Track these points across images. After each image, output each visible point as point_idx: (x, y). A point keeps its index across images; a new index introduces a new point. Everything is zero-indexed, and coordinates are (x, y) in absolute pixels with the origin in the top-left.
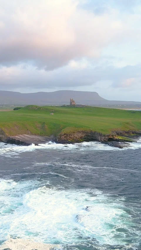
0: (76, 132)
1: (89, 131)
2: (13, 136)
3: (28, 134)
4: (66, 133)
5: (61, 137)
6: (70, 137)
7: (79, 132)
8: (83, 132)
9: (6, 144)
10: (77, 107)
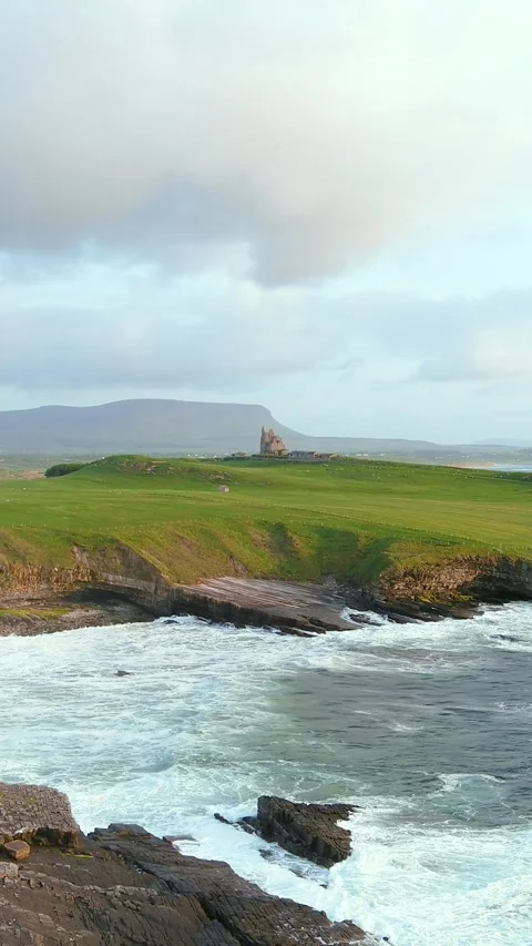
0: (446, 562)
1: (493, 559)
2: (189, 584)
3: (237, 574)
4: (410, 567)
5: (392, 585)
6: (425, 587)
7: (458, 563)
8: (472, 563)
9: (168, 618)
10: (297, 462)
